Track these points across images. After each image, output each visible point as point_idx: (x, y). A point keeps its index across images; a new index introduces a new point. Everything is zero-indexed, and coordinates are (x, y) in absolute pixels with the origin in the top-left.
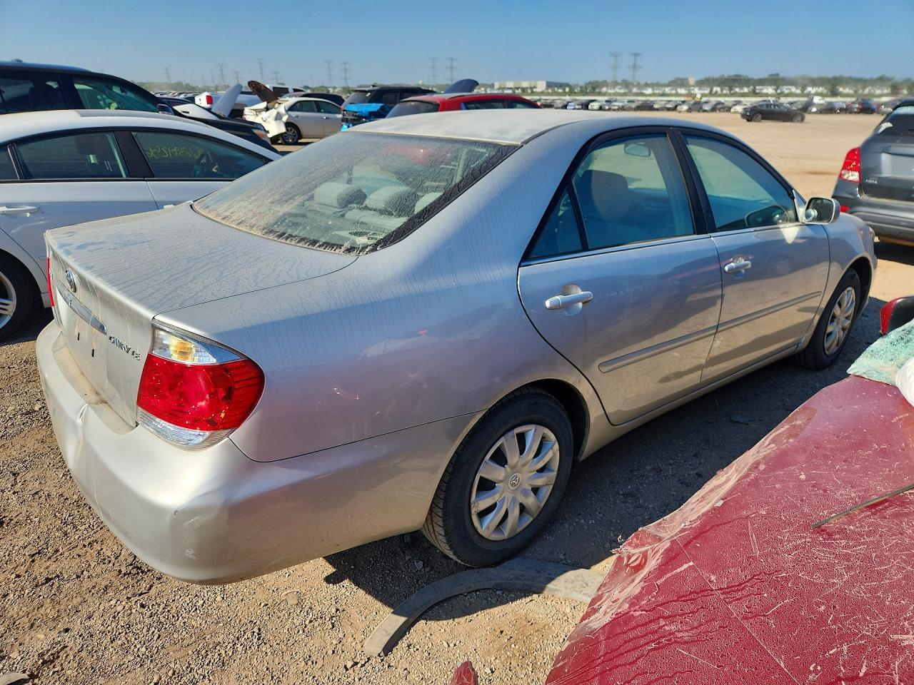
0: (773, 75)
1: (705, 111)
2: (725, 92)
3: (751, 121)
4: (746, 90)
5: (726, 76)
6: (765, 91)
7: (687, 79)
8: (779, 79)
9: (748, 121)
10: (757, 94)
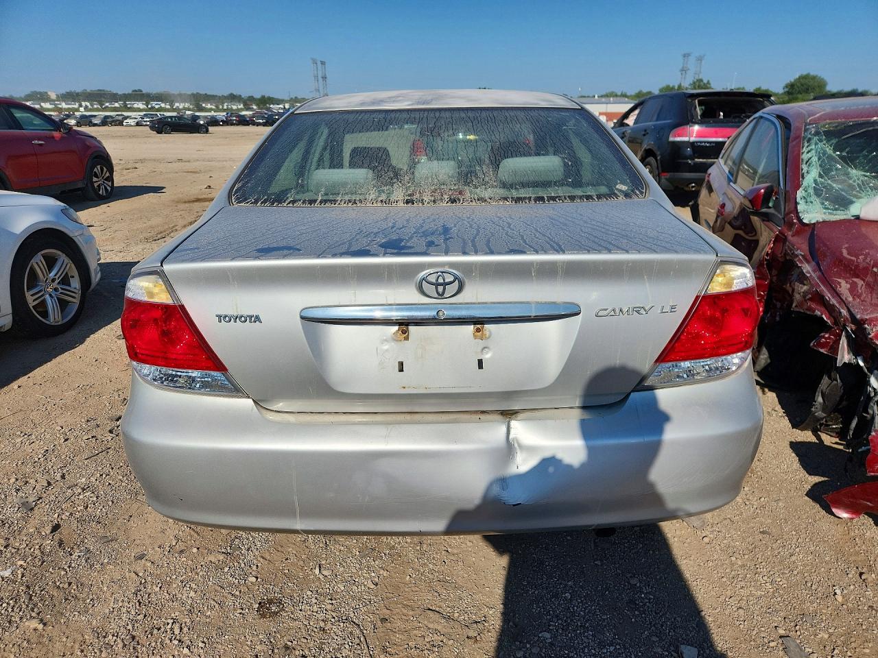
0: (136, 91)
1: (95, 125)
2: (95, 106)
3: (161, 133)
4: (117, 105)
5: (88, 91)
6: (135, 106)
7: (46, 93)
8: (143, 94)
9: (158, 133)
10: (129, 108)
